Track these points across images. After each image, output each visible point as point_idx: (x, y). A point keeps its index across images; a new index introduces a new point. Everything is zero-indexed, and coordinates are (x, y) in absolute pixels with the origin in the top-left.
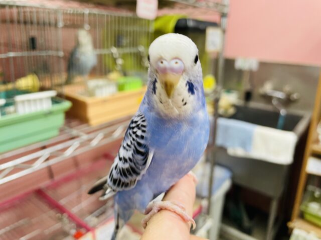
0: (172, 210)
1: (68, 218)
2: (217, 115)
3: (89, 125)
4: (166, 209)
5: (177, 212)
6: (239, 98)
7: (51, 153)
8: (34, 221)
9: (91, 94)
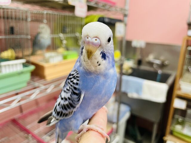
0: (96, 130)
1: (31, 137)
2: (122, 74)
3: (45, 80)
4: (92, 130)
5: (99, 131)
6: (135, 64)
7: (22, 97)
8: (11, 138)
9: (47, 61)
